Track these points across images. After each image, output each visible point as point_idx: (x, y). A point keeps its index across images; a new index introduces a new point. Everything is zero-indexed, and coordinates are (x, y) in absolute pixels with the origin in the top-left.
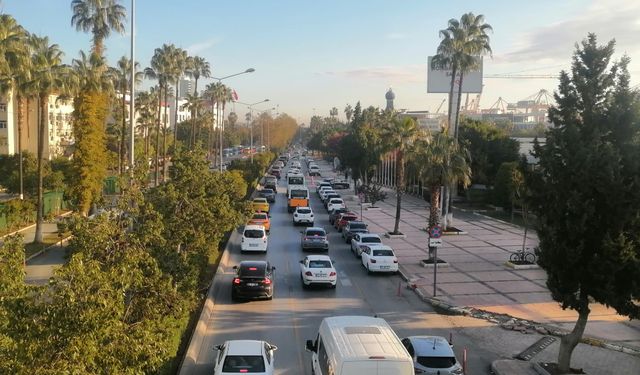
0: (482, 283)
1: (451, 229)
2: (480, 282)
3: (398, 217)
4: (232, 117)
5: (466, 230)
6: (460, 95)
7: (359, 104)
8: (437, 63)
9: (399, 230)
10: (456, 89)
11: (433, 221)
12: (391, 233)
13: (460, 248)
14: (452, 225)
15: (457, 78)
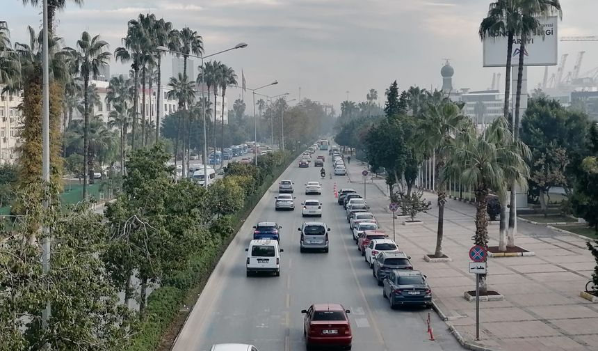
0: (545, 321)
1: (512, 249)
2: (541, 320)
3: (440, 233)
4: (239, 107)
5: (532, 250)
6: (520, 69)
7: (395, 84)
8: (489, 27)
9: (443, 252)
10: (515, 60)
11: (480, 238)
12: (431, 256)
13: (522, 274)
14: (516, 243)
15: (516, 46)
